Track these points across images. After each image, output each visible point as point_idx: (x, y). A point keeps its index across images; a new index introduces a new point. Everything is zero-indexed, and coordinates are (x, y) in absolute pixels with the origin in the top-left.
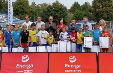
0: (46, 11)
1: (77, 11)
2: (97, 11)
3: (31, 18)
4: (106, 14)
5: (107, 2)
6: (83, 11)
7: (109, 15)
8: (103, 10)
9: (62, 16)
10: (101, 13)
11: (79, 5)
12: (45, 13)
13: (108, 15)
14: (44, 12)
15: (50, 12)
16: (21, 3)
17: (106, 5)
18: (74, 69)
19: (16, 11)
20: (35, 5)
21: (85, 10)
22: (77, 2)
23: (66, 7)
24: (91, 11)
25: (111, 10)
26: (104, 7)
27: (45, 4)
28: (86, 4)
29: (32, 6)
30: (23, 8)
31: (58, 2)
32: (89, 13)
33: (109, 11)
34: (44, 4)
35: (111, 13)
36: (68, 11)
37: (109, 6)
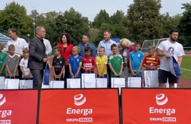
0: (54, 23)
1: (104, 24)
2: (135, 25)
3: (29, 35)
4: (148, 30)
5: (150, 11)
6: (114, 24)
7: (154, 31)
8: (144, 23)
9: (80, 32)
10: (140, 28)
11: (108, 15)
12: (53, 27)
13: (151, 31)
14: (50, 25)
15: (61, 25)
16: (12, 11)
17: (148, 15)
18: (81, 116)
19: (4, 24)
20: (37, 14)
21: (118, 23)
22: (105, 10)
23: (87, 18)
24: (125, 24)
25: (156, 23)
26: (146, 19)
27: (53, 14)
28: (119, 14)
29: (31, 16)
30: (17, 19)
31: (74, 10)
32: (124, 27)
33: (152, 25)
34: (51, 13)
35: (157, 28)
36: (90, 25)
37: (153, 17)
